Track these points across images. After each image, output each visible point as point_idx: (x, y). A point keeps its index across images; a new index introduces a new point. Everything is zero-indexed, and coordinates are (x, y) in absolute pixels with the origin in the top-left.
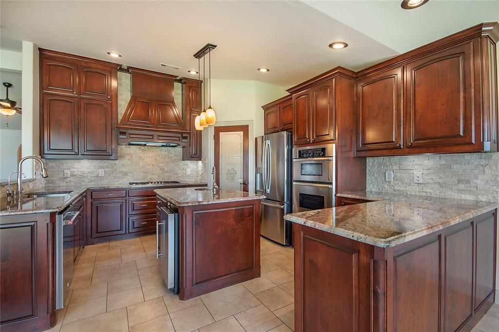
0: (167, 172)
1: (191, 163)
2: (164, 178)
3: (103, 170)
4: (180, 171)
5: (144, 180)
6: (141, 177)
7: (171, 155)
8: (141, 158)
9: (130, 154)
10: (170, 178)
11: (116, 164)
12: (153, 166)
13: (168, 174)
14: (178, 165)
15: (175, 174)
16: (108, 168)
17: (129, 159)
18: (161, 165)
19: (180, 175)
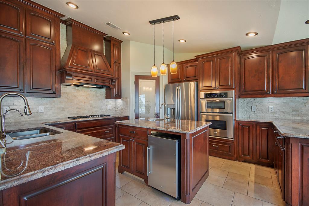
0: (95, 108)
1: (111, 101)
2: (93, 113)
3: (43, 107)
4: (104, 107)
5: (78, 114)
6: (76, 112)
7: (98, 95)
8: (75, 96)
9: (66, 93)
10: (98, 112)
11: (54, 101)
12: (85, 103)
13: (96, 109)
14: (103, 102)
15: (100, 109)
16: (47, 104)
17: (66, 97)
18: (90, 102)
19: (104, 110)
